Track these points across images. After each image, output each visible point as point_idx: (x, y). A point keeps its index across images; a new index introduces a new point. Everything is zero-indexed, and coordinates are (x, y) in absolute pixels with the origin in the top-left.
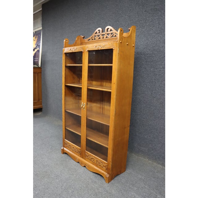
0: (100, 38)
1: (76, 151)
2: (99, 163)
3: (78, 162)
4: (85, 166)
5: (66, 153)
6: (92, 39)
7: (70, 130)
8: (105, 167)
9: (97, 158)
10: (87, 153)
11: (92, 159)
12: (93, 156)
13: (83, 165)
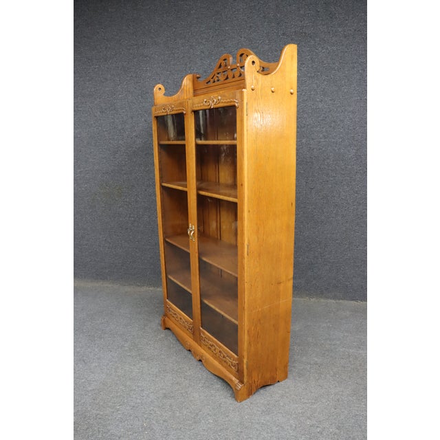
0: (227, 78)
1: (185, 327)
2: (224, 357)
3: (190, 350)
4: (200, 360)
5: (168, 329)
6: (214, 82)
7: (175, 281)
8: (234, 366)
9: (220, 347)
10: (204, 333)
11: (212, 346)
12: (213, 341)
13: (198, 358)
